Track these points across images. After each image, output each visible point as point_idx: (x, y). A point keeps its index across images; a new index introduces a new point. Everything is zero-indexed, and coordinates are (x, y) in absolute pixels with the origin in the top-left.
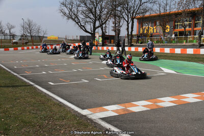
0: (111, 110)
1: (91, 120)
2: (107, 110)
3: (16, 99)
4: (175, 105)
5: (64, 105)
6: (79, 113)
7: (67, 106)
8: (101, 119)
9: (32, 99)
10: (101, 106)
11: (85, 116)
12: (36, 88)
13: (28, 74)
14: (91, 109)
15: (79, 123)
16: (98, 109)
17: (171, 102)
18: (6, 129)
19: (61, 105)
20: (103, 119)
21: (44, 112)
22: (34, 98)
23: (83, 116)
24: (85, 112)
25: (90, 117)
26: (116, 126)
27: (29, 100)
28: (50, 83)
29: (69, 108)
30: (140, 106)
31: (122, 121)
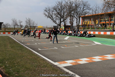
0: (69, 63)
1: (59, 68)
2: (67, 63)
3: (22, 57)
4: (101, 60)
5: (46, 60)
6: (53, 64)
7: (47, 61)
8: (64, 67)
9: (30, 57)
10: (64, 60)
11: (56, 66)
12: (32, 51)
13: (28, 44)
14: (59, 62)
15: (53, 69)
16: (63, 62)
17: (99, 59)
18: (18, 71)
19: (44, 60)
20: (65, 67)
21: (36, 63)
22: (31, 56)
23: (55, 65)
24: (56, 64)
25: (59, 66)
26: (71, 71)
27: (29, 57)
28: (39, 49)
29: (48, 61)
30: (83, 61)
31: (74, 68)
